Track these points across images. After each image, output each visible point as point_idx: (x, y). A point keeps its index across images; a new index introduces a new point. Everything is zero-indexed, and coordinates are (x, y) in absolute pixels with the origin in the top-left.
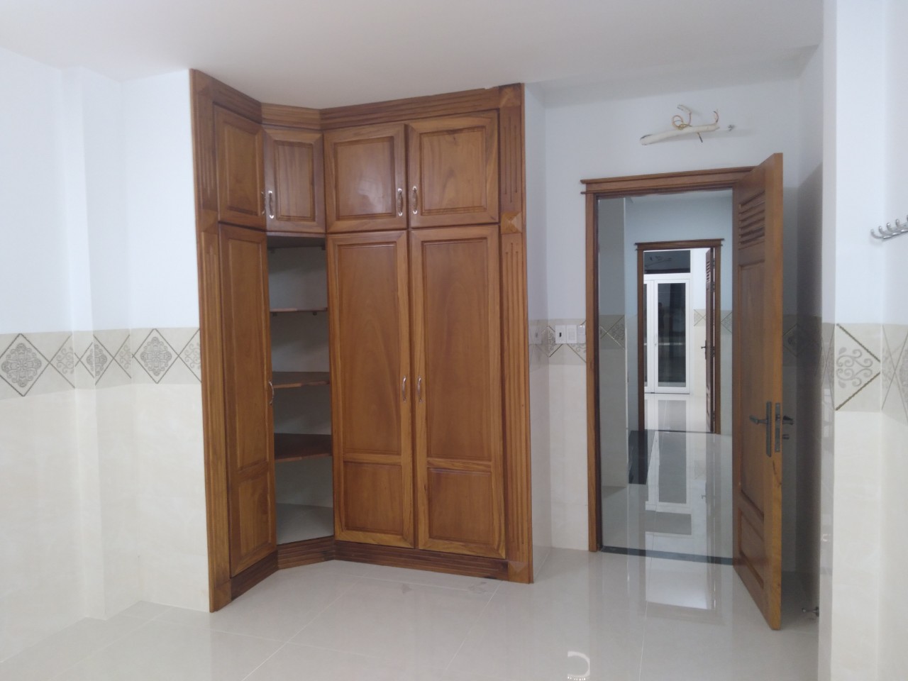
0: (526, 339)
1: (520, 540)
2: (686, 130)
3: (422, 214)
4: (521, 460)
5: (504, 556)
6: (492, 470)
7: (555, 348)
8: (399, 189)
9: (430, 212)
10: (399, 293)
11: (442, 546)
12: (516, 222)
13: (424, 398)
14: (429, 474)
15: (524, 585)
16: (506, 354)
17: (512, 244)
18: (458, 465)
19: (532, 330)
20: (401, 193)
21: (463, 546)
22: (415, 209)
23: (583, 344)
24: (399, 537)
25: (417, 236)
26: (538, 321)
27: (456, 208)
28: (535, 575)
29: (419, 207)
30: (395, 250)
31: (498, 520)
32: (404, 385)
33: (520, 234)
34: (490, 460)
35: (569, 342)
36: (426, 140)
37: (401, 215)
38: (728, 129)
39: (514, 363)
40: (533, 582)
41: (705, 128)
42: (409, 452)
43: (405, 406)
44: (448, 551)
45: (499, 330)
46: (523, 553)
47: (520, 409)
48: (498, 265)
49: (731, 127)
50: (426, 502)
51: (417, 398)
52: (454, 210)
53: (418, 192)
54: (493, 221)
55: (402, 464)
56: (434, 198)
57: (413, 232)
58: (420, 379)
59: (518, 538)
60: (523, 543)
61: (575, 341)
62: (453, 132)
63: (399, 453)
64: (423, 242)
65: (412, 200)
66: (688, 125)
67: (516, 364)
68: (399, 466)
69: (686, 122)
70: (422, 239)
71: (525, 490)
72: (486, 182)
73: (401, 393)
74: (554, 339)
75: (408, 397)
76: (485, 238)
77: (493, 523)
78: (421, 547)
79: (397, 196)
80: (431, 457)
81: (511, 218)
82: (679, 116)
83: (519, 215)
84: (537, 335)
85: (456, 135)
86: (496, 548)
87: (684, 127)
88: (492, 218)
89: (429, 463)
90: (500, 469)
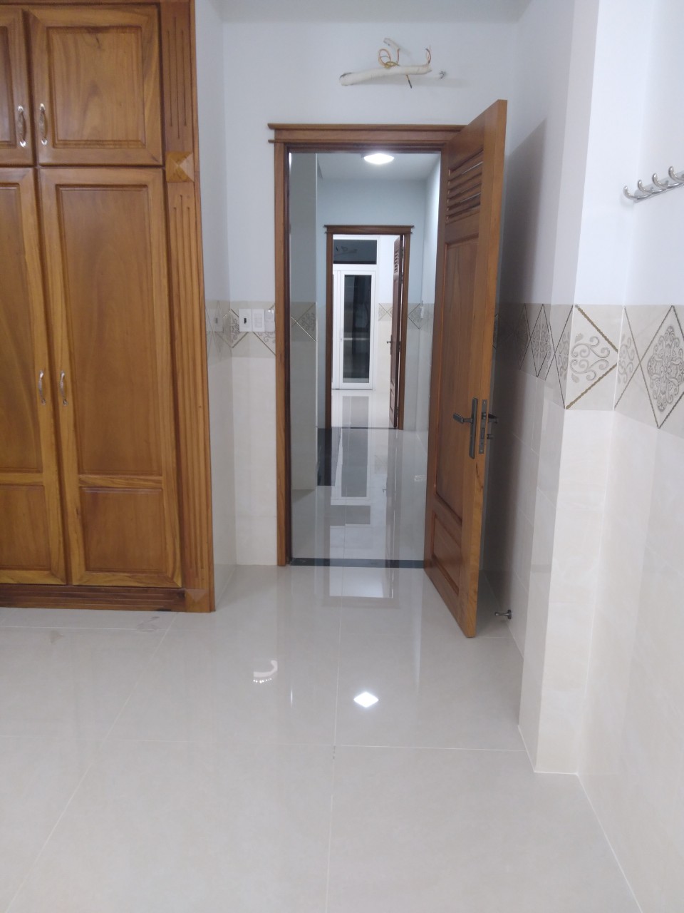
0: (203, 324)
1: (199, 565)
2: (394, 70)
3: (54, 145)
4: (199, 472)
5: (179, 584)
6: (163, 485)
7: (239, 337)
8: (20, 107)
9: (66, 143)
10: (27, 257)
11: (102, 580)
12: (186, 166)
13: (70, 399)
14: (82, 494)
15: (205, 615)
16: (177, 342)
17: (181, 196)
18: (119, 481)
19: (211, 313)
20: (22, 114)
21: (130, 577)
22: (45, 138)
23: (271, 333)
24: (46, 572)
25: (49, 178)
26: (218, 302)
27: (103, 141)
28: (217, 601)
29: (49, 135)
30: (18, 196)
31: (172, 545)
32: (40, 382)
33: (192, 184)
34: (161, 475)
35: (256, 330)
36: (56, 38)
37: (23, 144)
38: (439, 76)
39: (188, 354)
40: (215, 610)
41: (415, 70)
42: (54, 468)
43: (44, 410)
44: (111, 584)
45: (168, 310)
46: (203, 579)
47: (197, 411)
48: (164, 224)
49: (443, 74)
50: (79, 528)
51: (60, 400)
52: (100, 143)
53: (47, 112)
54: (155, 163)
55: (45, 485)
56: (69, 125)
57: (43, 171)
58: (63, 374)
59: (196, 563)
60: (202, 568)
61: (262, 330)
62: (95, 30)
63: (39, 470)
64: (58, 186)
65: (40, 125)
66: (396, 64)
67: (190, 356)
68: (39, 487)
69: (394, 59)
70: (58, 182)
71: (204, 507)
72: (144, 108)
73: (38, 392)
74: (237, 326)
75: (48, 398)
76: (145, 186)
77: (166, 549)
78: (75, 582)
79: (17, 118)
80: (83, 473)
81: (179, 161)
82: (387, 51)
83: (190, 157)
84: (217, 321)
85: (100, 36)
86: (170, 576)
87: (391, 66)
88: (154, 158)
89: (81, 481)
90: (173, 484)
